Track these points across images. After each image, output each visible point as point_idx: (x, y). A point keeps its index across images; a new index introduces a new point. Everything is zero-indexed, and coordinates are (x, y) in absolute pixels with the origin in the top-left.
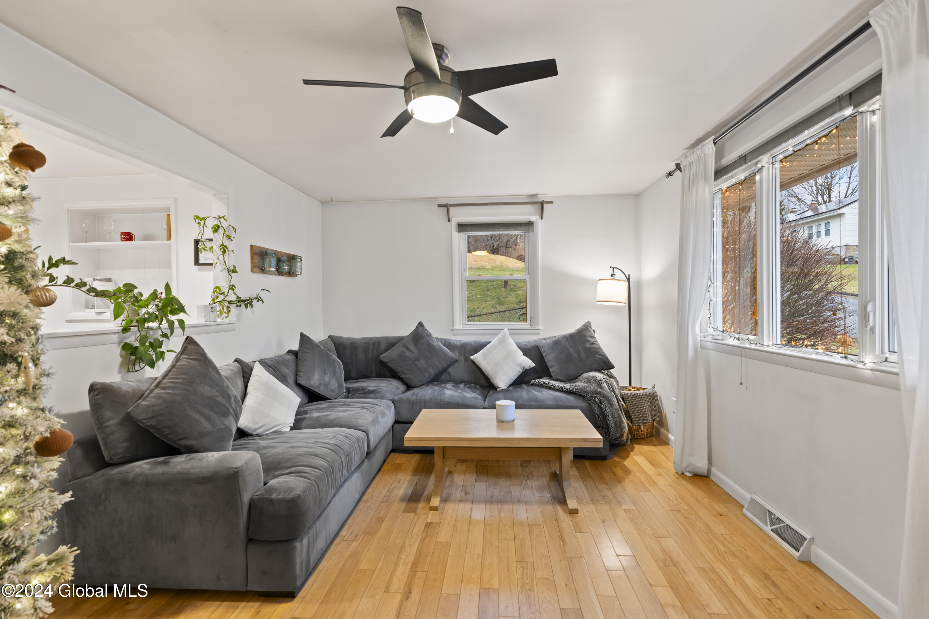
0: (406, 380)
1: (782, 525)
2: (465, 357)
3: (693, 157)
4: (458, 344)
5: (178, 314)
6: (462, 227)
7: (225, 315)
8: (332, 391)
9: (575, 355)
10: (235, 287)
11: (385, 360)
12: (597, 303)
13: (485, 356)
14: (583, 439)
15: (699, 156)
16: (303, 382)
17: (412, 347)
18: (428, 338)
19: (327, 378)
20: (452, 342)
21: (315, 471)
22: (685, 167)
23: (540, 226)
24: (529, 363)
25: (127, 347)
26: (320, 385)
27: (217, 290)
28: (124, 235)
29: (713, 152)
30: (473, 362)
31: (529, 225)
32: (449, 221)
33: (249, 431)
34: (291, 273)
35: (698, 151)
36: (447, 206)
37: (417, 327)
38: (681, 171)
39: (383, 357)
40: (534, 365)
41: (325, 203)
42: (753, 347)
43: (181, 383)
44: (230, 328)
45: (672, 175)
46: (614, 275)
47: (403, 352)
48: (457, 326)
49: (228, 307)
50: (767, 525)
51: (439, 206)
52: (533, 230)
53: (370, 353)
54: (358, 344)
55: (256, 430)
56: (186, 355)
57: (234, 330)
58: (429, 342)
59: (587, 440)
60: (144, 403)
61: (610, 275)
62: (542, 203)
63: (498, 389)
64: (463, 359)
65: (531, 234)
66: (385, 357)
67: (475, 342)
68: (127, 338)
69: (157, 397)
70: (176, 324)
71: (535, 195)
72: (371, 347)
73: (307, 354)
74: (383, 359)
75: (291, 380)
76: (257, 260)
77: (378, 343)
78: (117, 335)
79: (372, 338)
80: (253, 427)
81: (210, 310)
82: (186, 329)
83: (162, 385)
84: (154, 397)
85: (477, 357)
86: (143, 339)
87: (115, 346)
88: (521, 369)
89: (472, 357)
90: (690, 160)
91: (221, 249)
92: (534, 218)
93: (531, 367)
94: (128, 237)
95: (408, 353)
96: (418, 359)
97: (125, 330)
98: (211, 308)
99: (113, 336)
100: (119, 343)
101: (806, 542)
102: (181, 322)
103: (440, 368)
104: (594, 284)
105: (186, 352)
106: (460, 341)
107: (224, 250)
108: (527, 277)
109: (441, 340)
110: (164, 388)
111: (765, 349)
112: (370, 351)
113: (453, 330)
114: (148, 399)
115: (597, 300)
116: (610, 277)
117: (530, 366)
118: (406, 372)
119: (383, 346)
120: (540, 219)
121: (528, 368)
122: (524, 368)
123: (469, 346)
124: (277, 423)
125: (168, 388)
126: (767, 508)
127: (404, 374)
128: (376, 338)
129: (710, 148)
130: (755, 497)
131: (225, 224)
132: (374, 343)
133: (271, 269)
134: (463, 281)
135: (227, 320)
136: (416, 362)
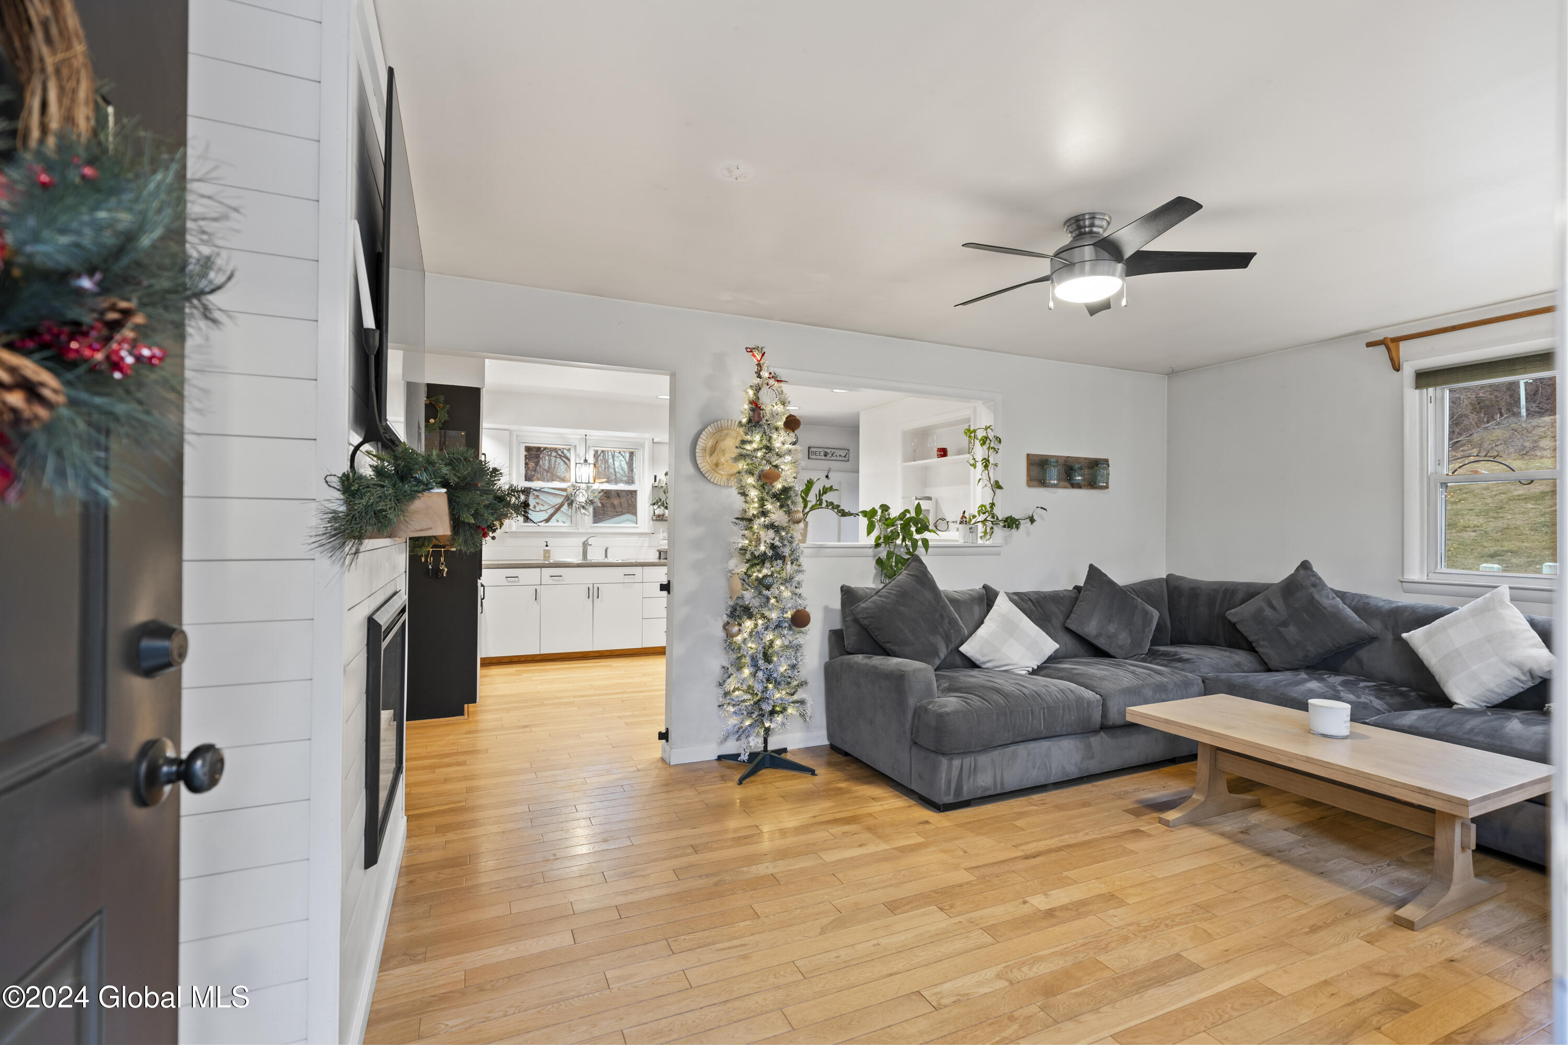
0: (1263, 656)
2: (1394, 634)
4: (1387, 607)
5: (922, 533)
6: (1425, 378)
7: (988, 537)
8: (1121, 647)
11: (1234, 620)
14: (1421, 789)
16: (1073, 627)
17: (1278, 603)
18: (1312, 590)
19: (1112, 628)
21: (983, 703)
25: (879, 562)
26: (1099, 635)
27: (983, 508)
28: (940, 451)
30: (1405, 644)
32: (1396, 370)
33: (977, 663)
34: (1092, 484)
36: (1397, 340)
37: (1297, 569)
39: (1230, 614)
41: (1172, 374)
43: (895, 595)
44: (993, 551)
47: (1261, 610)
48: (1415, 574)
49: (992, 528)
53: (1216, 606)
54: (1201, 590)
55: (984, 663)
56: (908, 570)
57: (999, 554)
58: (1313, 598)
59: (1430, 793)
60: (862, 605)
63: (1455, 707)
64: (1390, 636)
66: (1234, 614)
68: (879, 553)
69: (874, 602)
70: (920, 543)
72: (1219, 598)
73: (1090, 592)
74: (1230, 618)
75: (1057, 622)
76: (1035, 471)
77: (1232, 591)
78: (871, 550)
80: (982, 659)
81: (969, 531)
82: (930, 550)
83: (880, 593)
84: (871, 602)
85: (1416, 637)
86: (890, 555)
87: (871, 559)
89: (1404, 635)
91: (982, 464)
94: (943, 453)
95: (1268, 612)
96: (1284, 624)
97: (877, 545)
98: (970, 529)
99: (868, 549)
100: (874, 556)
102: (925, 542)
103: (1330, 645)
105: (908, 568)
106: (1391, 602)
107: (986, 464)
109: (1342, 595)
110: (880, 596)
112: (1218, 602)
113: (1402, 582)
114: (867, 603)
118: (1264, 643)
119: (1239, 597)
124: (1012, 662)
125: (884, 596)
127: (1260, 644)
131: (991, 435)
132: (1226, 591)
133: (1052, 482)
134: (1432, 485)
135: (988, 543)
136: (1281, 629)
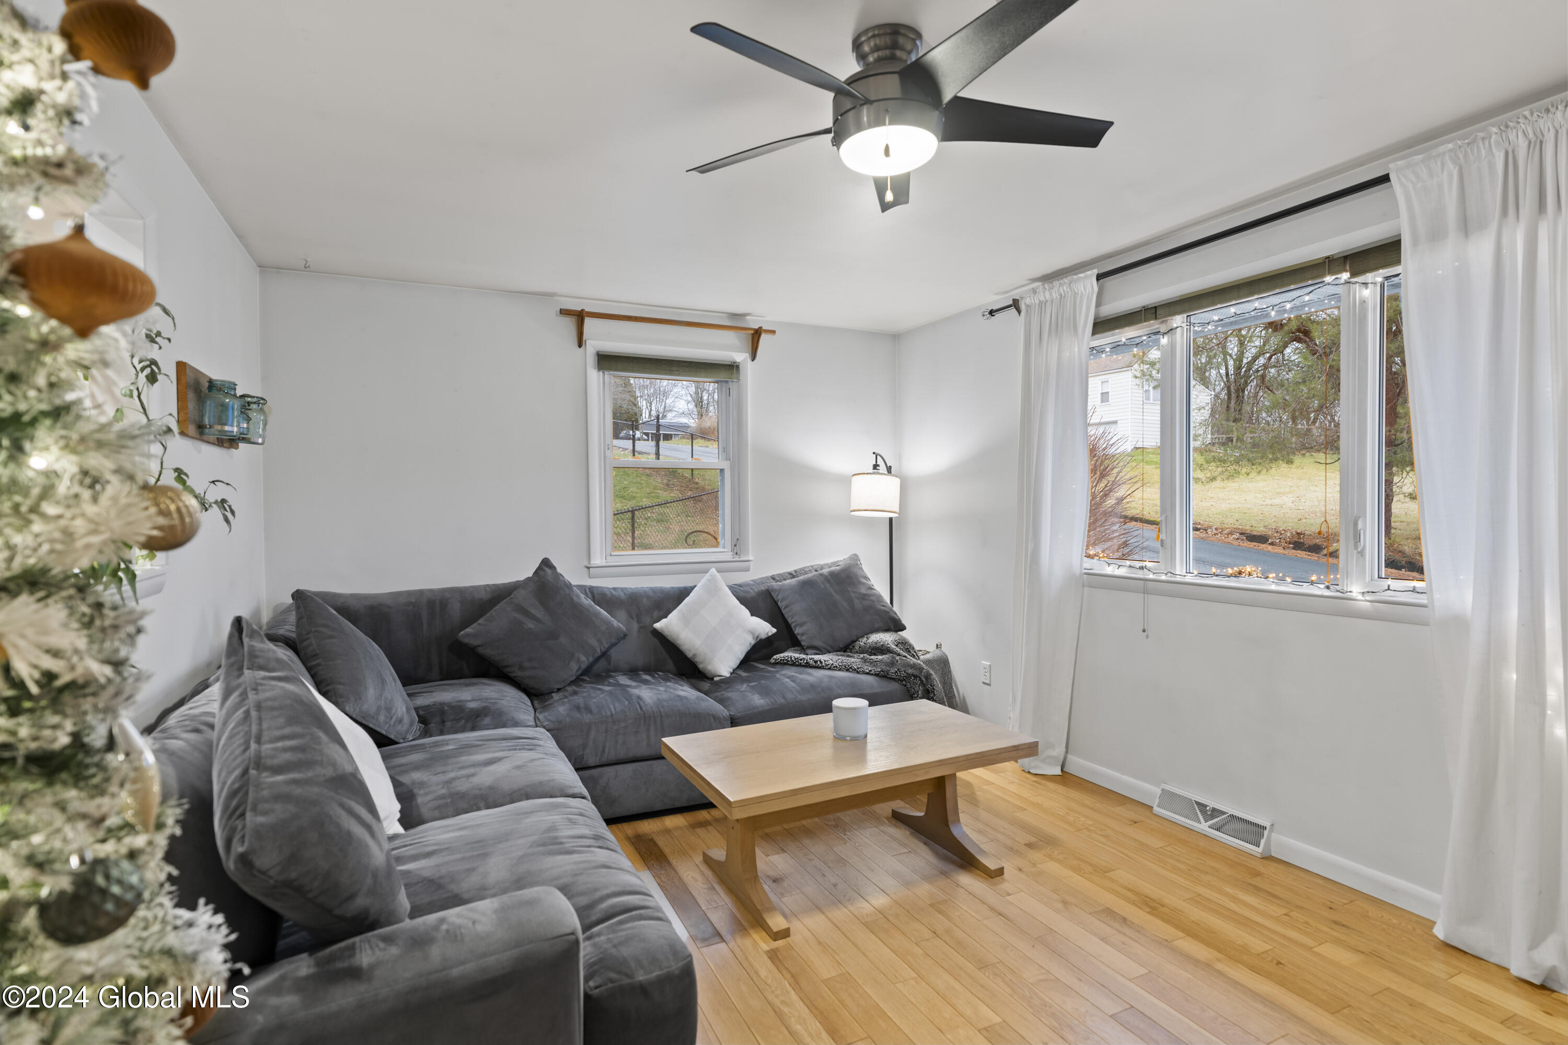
0: (525, 682)
1: (1223, 817)
2: (639, 622)
3: (1051, 294)
6: (606, 361)
8: (401, 721)
9: (845, 604)
10: (186, 475)
11: (472, 642)
12: (852, 513)
13: (686, 620)
15: (1061, 296)
17: (538, 612)
19: (388, 694)
20: (608, 593)
22: (1028, 306)
23: (750, 370)
24: (765, 629)
26: (378, 710)
29: (1092, 294)
30: (659, 635)
31: (732, 368)
32: (580, 346)
35: (1060, 288)
36: (580, 317)
38: (1019, 312)
39: (468, 635)
40: (774, 630)
42: (1163, 577)
45: (993, 316)
46: (878, 466)
47: (517, 623)
48: (597, 560)
50: (1199, 822)
51: (564, 312)
52: (738, 379)
53: (425, 627)
54: (390, 607)
61: (872, 467)
62: (757, 334)
63: (716, 679)
64: (635, 625)
65: (733, 386)
66: (469, 635)
67: (653, 590)
71: (742, 316)
72: (424, 614)
74: (466, 641)
77: (440, 602)
79: (421, 592)
85: (670, 624)
88: (753, 638)
89: (658, 625)
90: (1042, 298)
92: (741, 357)
93: (770, 634)
95: (526, 623)
96: (553, 636)
101: (1266, 833)
103: (599, 651)
104: (845, 481)
108: (725, 465)
111: (1178, 579)
112: (425, 622)
113: (588, 568)
115: (852, 509)
116: (871, 471)
117: (767, 634)
118: (526, 664)
119: (455, 609)
120: (749, 360)
121: (763, 636)
122: (757, 637)
123: (645, 600)
126: (1193, 799)
127: (521, 668)
128: (431, 591)
129: (1089, 286)
130: (1167, 787)
132: (431, 604)
134: (607, 470)
136: (550, 642)
